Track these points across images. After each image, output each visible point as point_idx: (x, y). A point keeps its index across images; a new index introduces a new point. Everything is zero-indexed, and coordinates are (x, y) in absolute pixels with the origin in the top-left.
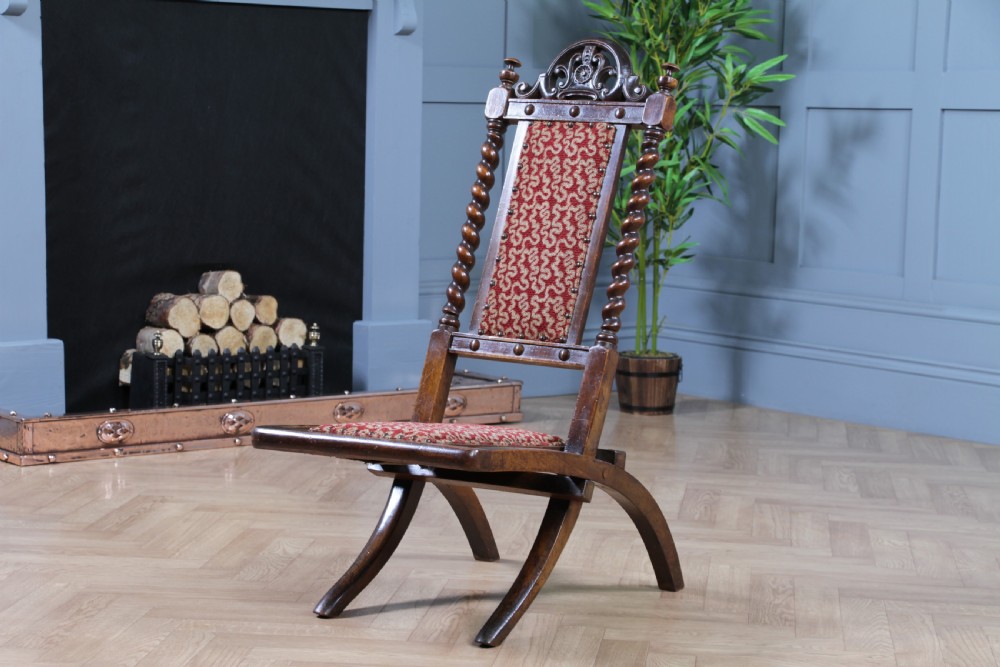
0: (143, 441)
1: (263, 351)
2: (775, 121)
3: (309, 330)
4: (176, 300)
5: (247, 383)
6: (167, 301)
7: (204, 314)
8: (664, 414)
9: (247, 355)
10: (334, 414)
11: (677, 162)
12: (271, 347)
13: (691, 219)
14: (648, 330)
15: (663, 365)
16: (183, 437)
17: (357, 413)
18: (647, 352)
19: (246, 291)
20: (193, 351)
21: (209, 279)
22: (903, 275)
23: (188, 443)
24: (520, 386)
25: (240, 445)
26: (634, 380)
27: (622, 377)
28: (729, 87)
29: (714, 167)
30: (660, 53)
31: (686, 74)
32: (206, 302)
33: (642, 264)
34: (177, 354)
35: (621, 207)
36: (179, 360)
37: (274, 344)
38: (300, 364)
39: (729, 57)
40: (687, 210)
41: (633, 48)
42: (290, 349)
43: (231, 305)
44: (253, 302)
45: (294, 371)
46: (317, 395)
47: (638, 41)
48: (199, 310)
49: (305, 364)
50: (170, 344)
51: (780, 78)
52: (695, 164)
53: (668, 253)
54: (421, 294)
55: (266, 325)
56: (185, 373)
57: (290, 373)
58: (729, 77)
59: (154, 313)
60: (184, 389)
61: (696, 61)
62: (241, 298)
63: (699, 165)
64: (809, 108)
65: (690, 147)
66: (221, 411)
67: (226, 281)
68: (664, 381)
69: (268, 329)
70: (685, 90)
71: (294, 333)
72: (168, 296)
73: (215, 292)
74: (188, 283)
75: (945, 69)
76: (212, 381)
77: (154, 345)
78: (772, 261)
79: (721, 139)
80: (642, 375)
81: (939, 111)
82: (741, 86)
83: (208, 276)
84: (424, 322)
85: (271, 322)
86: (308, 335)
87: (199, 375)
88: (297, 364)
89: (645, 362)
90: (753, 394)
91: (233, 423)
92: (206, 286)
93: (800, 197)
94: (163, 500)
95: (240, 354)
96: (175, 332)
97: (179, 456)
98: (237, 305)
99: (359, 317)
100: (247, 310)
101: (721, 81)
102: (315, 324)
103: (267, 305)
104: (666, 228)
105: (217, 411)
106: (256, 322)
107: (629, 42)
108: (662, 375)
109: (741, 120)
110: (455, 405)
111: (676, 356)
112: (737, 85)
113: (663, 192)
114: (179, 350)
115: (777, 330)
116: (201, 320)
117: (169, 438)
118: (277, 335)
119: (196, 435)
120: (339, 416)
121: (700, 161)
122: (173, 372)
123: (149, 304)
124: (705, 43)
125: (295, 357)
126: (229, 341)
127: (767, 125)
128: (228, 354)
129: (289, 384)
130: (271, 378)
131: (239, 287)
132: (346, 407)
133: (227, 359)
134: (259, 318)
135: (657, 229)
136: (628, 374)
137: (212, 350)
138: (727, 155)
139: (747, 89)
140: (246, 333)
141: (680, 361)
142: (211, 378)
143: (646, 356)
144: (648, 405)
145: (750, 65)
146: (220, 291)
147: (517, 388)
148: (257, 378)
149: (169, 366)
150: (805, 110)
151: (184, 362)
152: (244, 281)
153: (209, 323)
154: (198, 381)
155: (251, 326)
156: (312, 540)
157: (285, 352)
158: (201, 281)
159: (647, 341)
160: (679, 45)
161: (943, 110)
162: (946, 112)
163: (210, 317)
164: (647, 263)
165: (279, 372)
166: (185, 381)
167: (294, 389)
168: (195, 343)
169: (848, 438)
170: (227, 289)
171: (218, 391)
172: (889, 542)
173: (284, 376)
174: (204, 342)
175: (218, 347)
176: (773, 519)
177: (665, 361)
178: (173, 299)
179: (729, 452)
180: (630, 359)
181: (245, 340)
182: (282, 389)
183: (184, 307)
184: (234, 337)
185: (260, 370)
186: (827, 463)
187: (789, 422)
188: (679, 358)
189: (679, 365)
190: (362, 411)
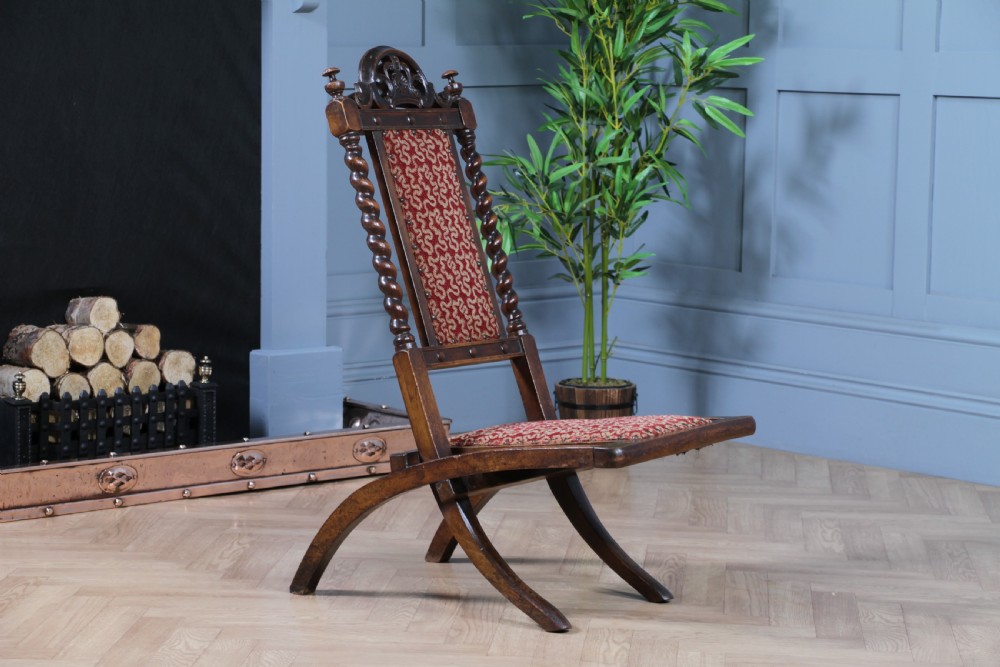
0: (6, 506)
1: (145, 391)
2: (741, 110)
3: (199, 364)
4: (40, 334)
5: (127, 430)
6: (32, 333)
7: (74, 349)
9: (125, 395)
10: (232, 465)
11: (628, 159)
12: (154, 386)
13: (644, 224)
14: (597, 351)
16: (54, 499)
17: (257, 463)
18: (596, 380)
19: (122, 320)
20: (61, 394)
21: (79, 307)
22: (892, 288)
23: (60, 505)
24: (448, 425)
25: (121, 507)
26: (581, 414)
27: (567, 410)
28: (687, 71)
29: (671, 164)
30: (606, 30)
31: (636, 54)
32: (77, 335)
33: (589, 276)
34: (43, 397)
35: (563, 210)
36: (45, 405)
37: (157, 381)
38: (188, 405)
39: (687, 35)
40: (641, 213)
41: (575, 25)
42: (176, 387)
43: (106, 338)
44: (132, 332)
45: (182, 413)
46: (209, 443)
47: (581, 17)
48: (67, 345)
49: (195, 405)
50: (36, 386)
51: (747, 62)
52: (650, 160)
53: (619, 265)
54: (328, 316)
55: (148, 360)
56: (52, 419)
57: (177, 415)
58: (687, 60)
59: (13, 349)
60: (51, 439)
61: (648, 38)
62: (117, 328)
63: (653, 162)
64: (780, 91)
65: (643, 138)
66: (99, 466)
67: (99, 310)
68: (616, 413)
69: (150, 363)
70: (637, 73)
71: (180, 368)
72: (30, 328)
73: (86, 323)
74: (53, 312)
75: (937, 49)
76: (85, 429)
77: (14, 388)
78: (740, 270)
79: (678, 132)
80: (590, 407)
81: (931, 98)
82: (702, 71)
83: (78, 303)
84: (333, 349)
85: (154, 356)
86: (197, 369)
87: (69, 422)
88: (184, 404)
89: (594, 392)
91: (113, 480)
92: (74, 315)
93: (771, 195)
94: (37, 584)
95: (117, 396)
96: (38, 371)
97: (48, 521)
98: (112, 337)
99: (257, 346)
100: (124, 343)
101: (678, 65)
102: (206, 358)
103: (149, 336)
104: (616, 235)
105: (95, 467)
106: (136, 356)
107: (570, 18)
108: (613, 407)
109: (701, 110)
110: (373, 450)
111: (629, 384)
112: (696, 70)
113: (612, 193)
114: (45, 394)
116: (70, 356)
117: (37, 500)
118: (161, 371)
119: (68, 497)
121: (654, 158)
122: (38, 420)
123: (7, 338)
124: (659, 16)
125: (182, 396)
126: (104, 380)
127: (731, 114)
128: (103, 395)
129: (176, 428)
130: (155, 422)
131: (115, 316)
132: (246, 456)
133: (102, 402)
134: (138, 351)
135: (605, 236)
136: (574, 407)
137: (85, 392)
138: (686, 151)
139: (708, 74)
140: (124, 370)
141: (634, 390)
142: (84, 425)
143: (595, 385)
145: (712, 46)
146: (93, 321)
148: (137, 423)
149: (33, 412)
150: (776, 92)
151: (51, 407)
152: (120, 308)
153: (79, 359)
154: (67, 430)
155: (130, 361)
156: (218, 630)
157: (170, 391)
158: (69, 309)
159: (595, 366)
160: (628, 22)
161: (936, 97)
162: (939, 99)
163: (82, 352)
164: (595, 275)
165: (164, 414)
166: (52, 429)
167: (181, 434)
168: (64, 384)
169: (831, 480)
170: (101, 318)
171: (92, 440)
172: (881, 617)
173: (171, 420)
174: (74, 382)
175: (91, 388)
176: (748, 590)
177: (617, 390)
178: (37, 332)
179: (694, 502)
180: (576, 389)
181: (123, 378)
182: (169, 437)
183: (50, 342)
184: (110, 375)
185: (141, 414)
186: (807, 514)
187: (762, 460)
188: (633, 387)
189: (634, 394)
190: (264, 461)
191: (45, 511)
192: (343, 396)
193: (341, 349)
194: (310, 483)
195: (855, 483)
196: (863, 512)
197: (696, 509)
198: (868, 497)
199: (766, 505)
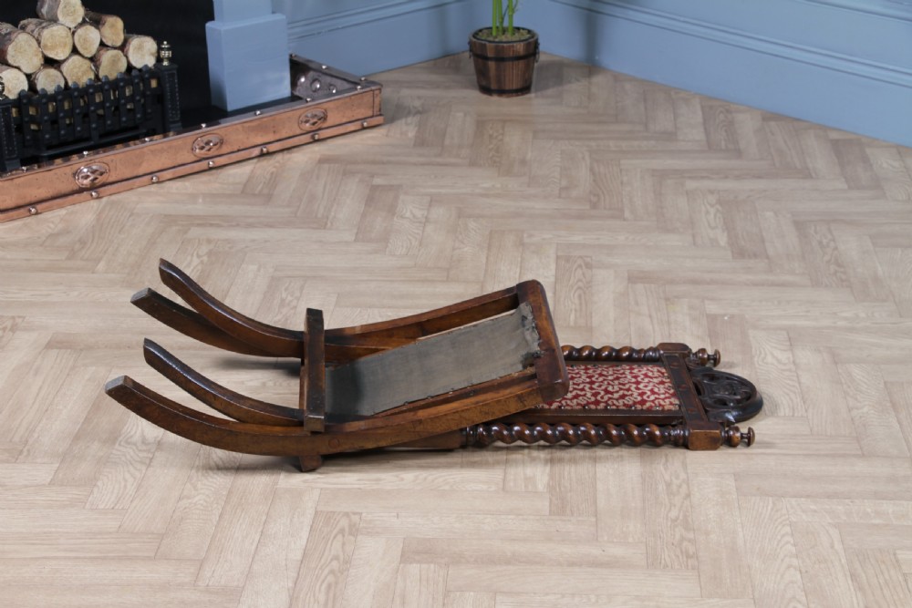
1: (113, 78)
3: (160, 49)
4: (13, 36)
5: (101, 112)
6: (6, 34)
7: (46, 46)
8: (523, 94)
9: (98, 85)
10: (193, 149)
12: (121, 71)
14: (504, 7)
15: (520, 48)
16: (36, 200)
17: (215, 145)
18: (505, 31)
19: (88, 14)
20: (39, 87)
21: (47, 3)
23: (42, 204)
24: (380, 89)
25: (98, 198)
26: (492, 65)
27: (480, 61)
32: (46, 34)
34: (21, 95)
36: (25, 101)
37: (123, 67)
38: (154, 84)
42: (140, 70)
43: (73, 33)
44: (97, 23)
45: (148, 93)
48: (39, 43)
49: (159, 83)
50: (14, 84)
55: (115, 48)
56: (32, 111)
57: (143, 95)
60: (33, 127)
62: (84, 22)
66: (74, 166)
67: (65, 7)
68: (521, 63)
69: (116, 51)
71: (144, 52)
72: (4, 28)
73: (54, 20)
76: (63, 118)
80: (500, 59)
84: (279, 17)
85: (119, 44)
86: (158, 53)
87: (47, 113)
88: (150, 84)
89: (503, 47)
90: (607, 58)
91: (87, 177)
92: (44, 10)
95: (88, 86)
96: (16, 70)
97: (33, 219)
98: (80, 31)
99: (212, 18)
100: (91, 35)
102: (165, 43)
103: (113, 26)
105: (70, 167)
106: (102, 44)
108: (519, 58)
111: (532, 35)
114: (23, 91)
116: (42, 52)
118: (126, 56)
119: (49, 195)
120: (197, 151)
122: (20, 112)
125: (147, 77)
126: (75, 70)
128: (77, 89)
129: (143, 105)
130: (125, 104)
131: (80, 12)
133: (76, 94)
134: (104, 40)
136: (486, 59)
137: (59, 86)
140: (93, 59)
142: (62, 115)
143: (503, 38)
144: (507, 88)
146: (60, 18)
147: (377, 92)
148: (109, 107)
149: (14, 108)
151: (30, 100)
153: (51, 55)
154: (47, 119)
155: (98, 51)
157: (136, 77)
158: (39, 4)
159: (503, 19)
163: (53, 48)
165: (132, 96)
166: (33, 120)
167: (149, 111)
168: (40, 79)
169: (705, 129)
170: (68, 15)
171: (70, 124)
172: (773, 356)
173: (139, 101)
174: (49, 76)
175: (65, 79)
176: (650, 316)
177: (522, 44)
178: (9, 33)
179: (592, 170)
180: (487, 43)
181: (93, 68)
182: (139, 116)
183: (23, 43)
184: (81, 66)
185: (112, 98)
186: (691, 185)
187: (645, 100)
188: (535, 38)
189: (536, 44)
190: (221, 142)
191: (30, 211)
192: (290, 52)
193: (284, 17)
194: (262, 155)
195: (726, 131)
196: (738, 178)
197: (594, 181)
198: (739, 153)
199: (653, 170)
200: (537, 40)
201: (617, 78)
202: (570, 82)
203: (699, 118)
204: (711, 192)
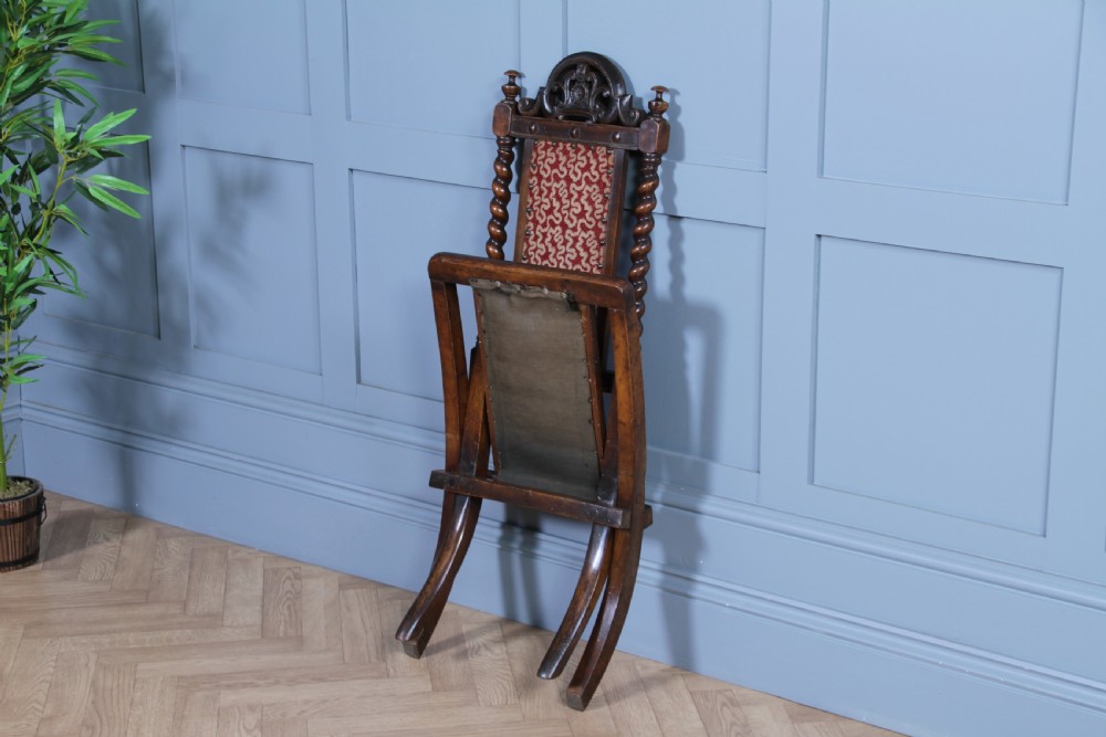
2: (133, 189)
8: (24, 567)
15: (15, 508)
22: (321, 374)
28: (61, 151)
29: (55, 252)
40: (27, 304)
51: (131, 141)
52: (29, 248)
58: (60, 141)
61: (18, 97)
63: (32, 250)
64: (184, 146)
68: (19, 527)
78: (159, 337)
79: (59, 217)
81: (347, 171)
90: (151, 507)
108: (15, 521)
109: (86, 193)
115: (172, 428)
121: (33, 247)
124: (27, 72)
139: (86, 154)
145: (87, 122)
150: (180, 147)
161: (351, 170)
162: (355, 173)
169: (263, 606)
177: (18, 502)
179: (94, 683)
186: (227, 698)
187: (192, 565)
188: (39, 491)
189: (41, 499)
195: (289, 607)
196: (292, 682)
197: (93, 702)
198: (299, 642)
199: (180, 678)
200: (42, 493)
201: (163, 532)
202: (95, 543)
203: (257, 588)
204: (252, 708)
